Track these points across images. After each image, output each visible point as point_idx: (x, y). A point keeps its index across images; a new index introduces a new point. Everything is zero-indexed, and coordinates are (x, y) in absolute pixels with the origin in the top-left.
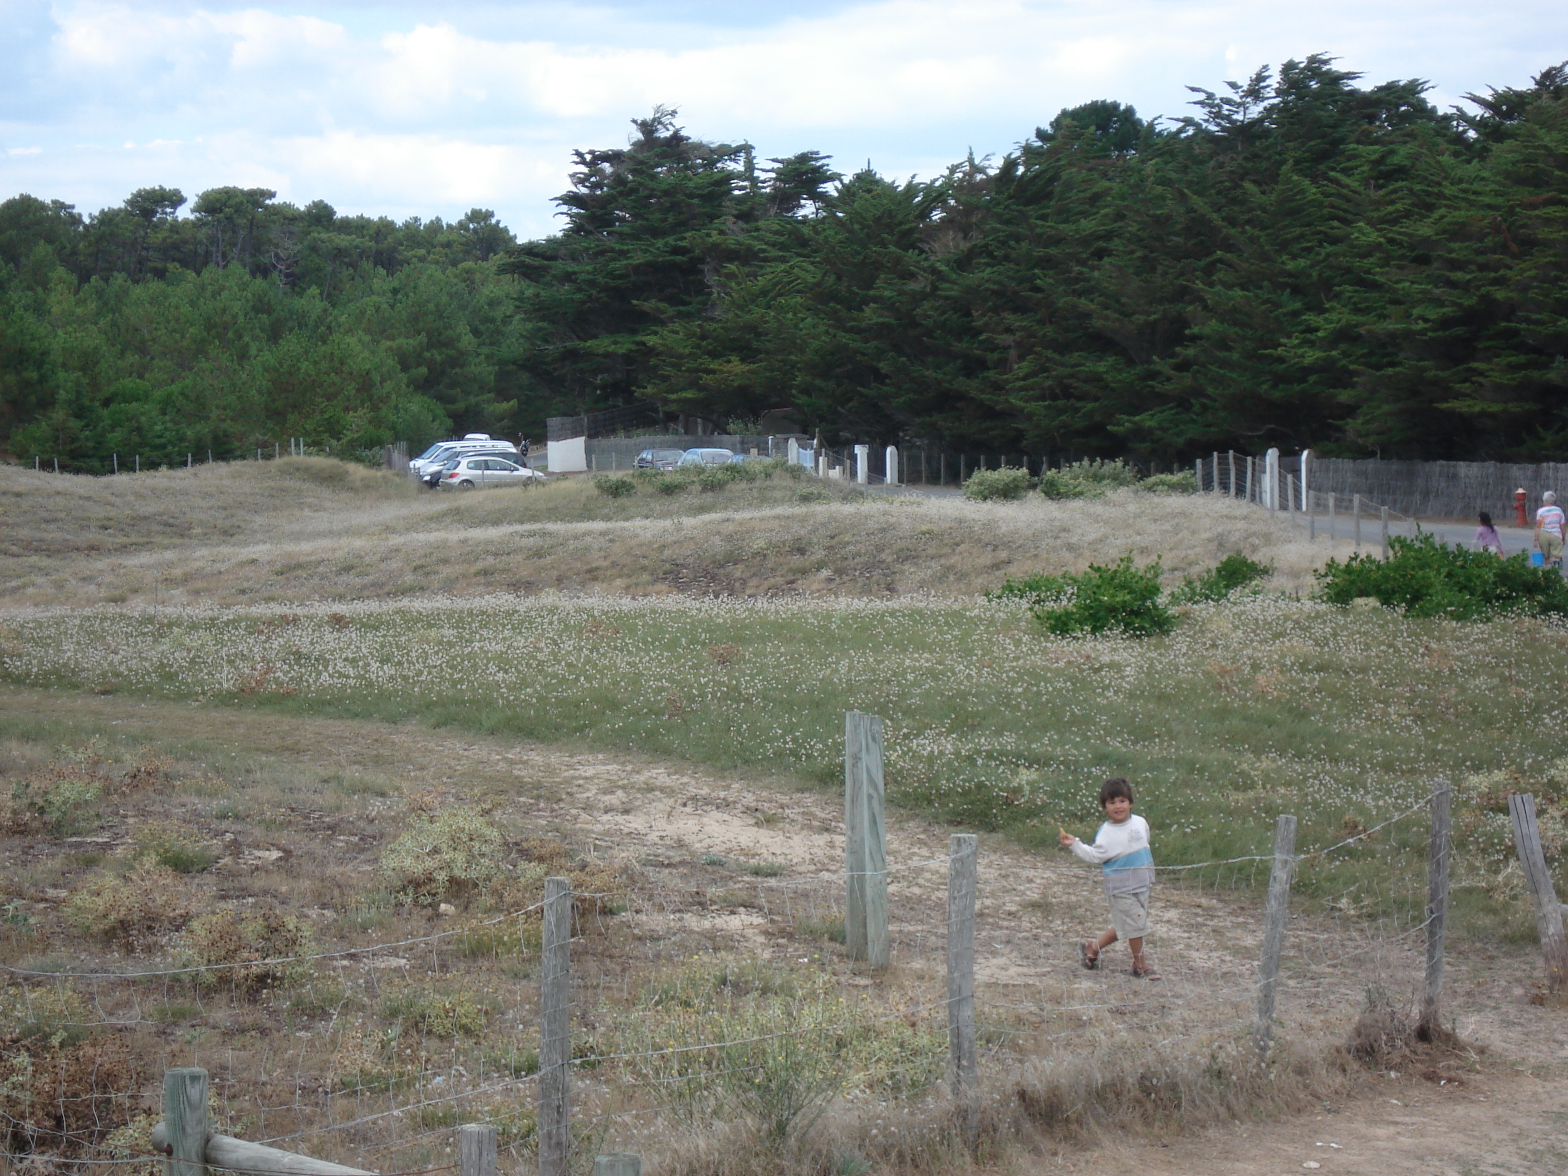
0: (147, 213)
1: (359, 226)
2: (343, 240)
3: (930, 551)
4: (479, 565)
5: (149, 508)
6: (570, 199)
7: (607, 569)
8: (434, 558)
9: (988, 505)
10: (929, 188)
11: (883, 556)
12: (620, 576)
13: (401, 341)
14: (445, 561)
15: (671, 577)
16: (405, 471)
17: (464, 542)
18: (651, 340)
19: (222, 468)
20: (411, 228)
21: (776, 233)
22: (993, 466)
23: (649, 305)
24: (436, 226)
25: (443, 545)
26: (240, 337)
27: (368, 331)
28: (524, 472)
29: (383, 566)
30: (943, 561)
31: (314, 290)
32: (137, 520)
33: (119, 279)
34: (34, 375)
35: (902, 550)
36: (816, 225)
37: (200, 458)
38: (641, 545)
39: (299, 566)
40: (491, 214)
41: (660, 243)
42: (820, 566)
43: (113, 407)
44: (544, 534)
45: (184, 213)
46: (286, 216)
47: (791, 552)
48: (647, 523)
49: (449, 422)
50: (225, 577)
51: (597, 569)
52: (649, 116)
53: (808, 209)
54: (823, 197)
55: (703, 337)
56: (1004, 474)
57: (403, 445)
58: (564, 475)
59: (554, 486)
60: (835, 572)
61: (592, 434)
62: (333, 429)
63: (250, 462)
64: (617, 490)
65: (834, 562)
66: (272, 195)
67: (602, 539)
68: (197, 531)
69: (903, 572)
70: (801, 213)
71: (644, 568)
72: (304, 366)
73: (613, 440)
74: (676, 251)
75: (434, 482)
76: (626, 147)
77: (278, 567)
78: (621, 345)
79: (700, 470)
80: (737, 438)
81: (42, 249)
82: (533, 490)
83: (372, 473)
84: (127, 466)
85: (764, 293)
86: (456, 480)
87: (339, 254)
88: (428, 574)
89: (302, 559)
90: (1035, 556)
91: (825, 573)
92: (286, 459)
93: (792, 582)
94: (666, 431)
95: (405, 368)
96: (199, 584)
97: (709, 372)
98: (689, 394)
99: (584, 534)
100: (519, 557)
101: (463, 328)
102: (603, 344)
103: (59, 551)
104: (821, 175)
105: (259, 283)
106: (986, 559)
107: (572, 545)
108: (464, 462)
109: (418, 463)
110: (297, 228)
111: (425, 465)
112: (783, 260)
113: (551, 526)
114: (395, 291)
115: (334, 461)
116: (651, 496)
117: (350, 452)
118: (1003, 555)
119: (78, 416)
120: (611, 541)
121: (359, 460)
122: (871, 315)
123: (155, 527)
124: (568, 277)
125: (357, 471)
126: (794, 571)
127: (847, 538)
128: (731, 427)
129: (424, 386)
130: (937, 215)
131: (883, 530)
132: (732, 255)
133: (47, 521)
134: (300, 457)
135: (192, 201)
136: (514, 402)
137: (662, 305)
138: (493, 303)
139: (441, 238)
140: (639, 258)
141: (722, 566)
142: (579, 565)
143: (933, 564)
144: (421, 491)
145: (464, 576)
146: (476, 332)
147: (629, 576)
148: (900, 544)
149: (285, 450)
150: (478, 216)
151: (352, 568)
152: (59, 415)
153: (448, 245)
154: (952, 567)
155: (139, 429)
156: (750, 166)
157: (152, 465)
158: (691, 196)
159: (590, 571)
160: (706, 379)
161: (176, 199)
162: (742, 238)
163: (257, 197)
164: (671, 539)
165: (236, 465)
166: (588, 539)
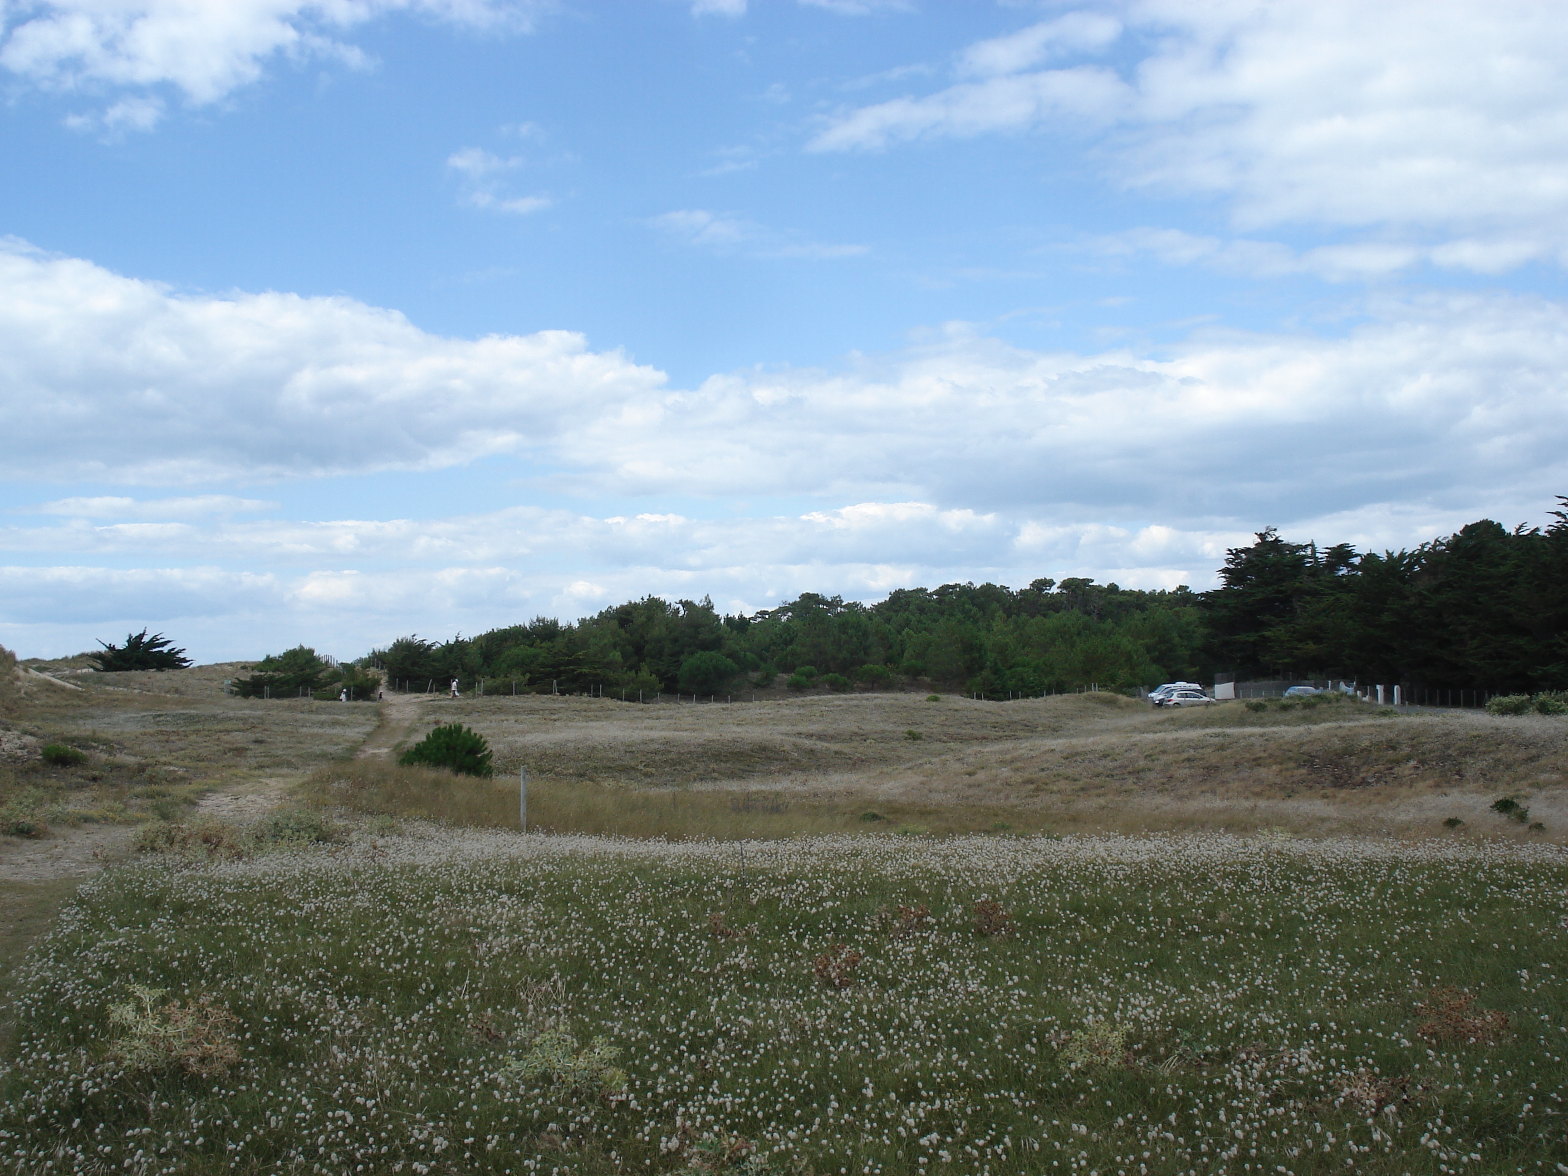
0: (1041, 590)
1: (1131, 593)
2: (1122, 598)
3: (1481, 749)
4: (1185, 755)
5: (1016, 717)
6: (1225, 571)
7: (1266, 758)
8: (1157, 750)
9: (1507, 718)
10: (1412, 555)
11: (1450, 752)
12: (1276, 763)
13: (1147, 641)
14: (1164, 752)
15: (1309, 764)
16: (1146, 699)
17: (1176, 739)
18: (1267, 634)
19: (1058, 698)
20: (1152, 594)
21: (1329, 582)
22: (1505, 694)
23: (1266, 617)
24: (1163, 592)
25: (1163, 742)
26: (1072, 637)
27: (1132, 636)
28: (1205, 699)
29: (1126, 755)
30: (1492, 755)
31: (1109, 620)
32: (1011, 723)
33: (1024, 616)
34: (977, 655)
35: (1462, 748)
36: (1349, 578)
37: (1049, 693)
38: (1287, 743)
39: (1077, 754)
40: (1187, 587)
41: (1270, 589)
42: (1408, 758)
43: (1013, 670)
44: (1225, 735)
45: (1054, 590)
46: (1099, 589)
47: (1387, 749)
48: (1287, 728)
49: (1168, 677)
50: (1035, 760)
51: (1260, 758)
52: (1263, 532)
53: (1343, 571)
54: (1352, 565)
55: (1294, 632)
56: (1513, 699)
57: (1147, 687)
58: (1226, 700)
59: (1222, 706)
60: (1419, 762)
61: (1237, 680)
62: (1113, 679)
63: (1072, 694)
64: (1257, 708)
65: (1417, 755)
66: (1092, 581)
67: (1261, 739)
68: (1040, 729)
69: (1466, 763)
70: (1340, 573)
71: (1290, 759)
72: (1100, 650)
73: (1248, 683)
74: (1278, 592)
75: (1160, 704)
76: (1252, 546)
77: (1065, 754)
78: (1252, 637)
79: (1300, 698)
80: (1313, 682)
81: (995, 605)
82: (1212, 709)
83: (1130, 699)
84: (1015, 697)
85: (1324, 610)
86: (1171, 703)
87: (1120, 604)
88: (1153, 760)
89: (1080, 749)
90: (1556, 752)
91: (1413, 763)
92: (1089, 693)
93: (1391, 769)
94: (1274, 679)
95: (1148, 652)
96: (1019, 764)
97: (1297, 649)
98: (1286, 660)
99: (1250, 736)
100: (1209, 750)
101: (1175, 634)
102: (1242, 637)
103: (966, 740)
104: (1351, 555)
105: (1086, 618)
106: (1521, 755)
107: (1243, 743)
108: (1175, 694)
109: (1153, 695)
110: (1103, 595)
111: (1156, 696)
112: (1332, 594)
113: (1229, 731)
114: (1144, 619)
115: (1112, 694)
116: (1276, 711)
117: (1120, 690)
118: (1534, 752)
119: (995, 673)
120: (1267, 740)
121: (1124, 693)
122: (1386, 618)
123: (1020, 727)
124: (1225, 606)
125: (1123, 698)
126: (1391, 762)
127: (1423, 740)
128: (1309, 676)
129: (1155, 661)
130: (1417, 568)
131: (1446, 735)
132: (1308, 593)
133: (966, 724)
134: (1096, 692)
135: (1058, 584)
136: (1198, 668)
137: (1273, 618)
138: (1188, 624)
139: (1165, 598)
140: (1260, 596)
141: (1341, 758)
142: (1248, 755)
143: (1486, 757)
144: (1154, 708)
145: (1176, 762)
146: (1181, 637)
147: (1281, 764)
148: (1460, 744)
149: (1089, 689)
150: (1181, 588)
151: (1109, 755)
152: (985, 673)
153: (1169, 601)
154: (1499, 760)
155: (1022, 679)
156: (1314, 551)
157: (1027, 696)
158: (1286, 566)
159: (1255, 760)
160: (1296, 652)
161: (1051, 583)
162: (1311, 585)
163: (1086, 582)
164: (1305, 740)
165: (1065, 696)
166: (1253, 739)
